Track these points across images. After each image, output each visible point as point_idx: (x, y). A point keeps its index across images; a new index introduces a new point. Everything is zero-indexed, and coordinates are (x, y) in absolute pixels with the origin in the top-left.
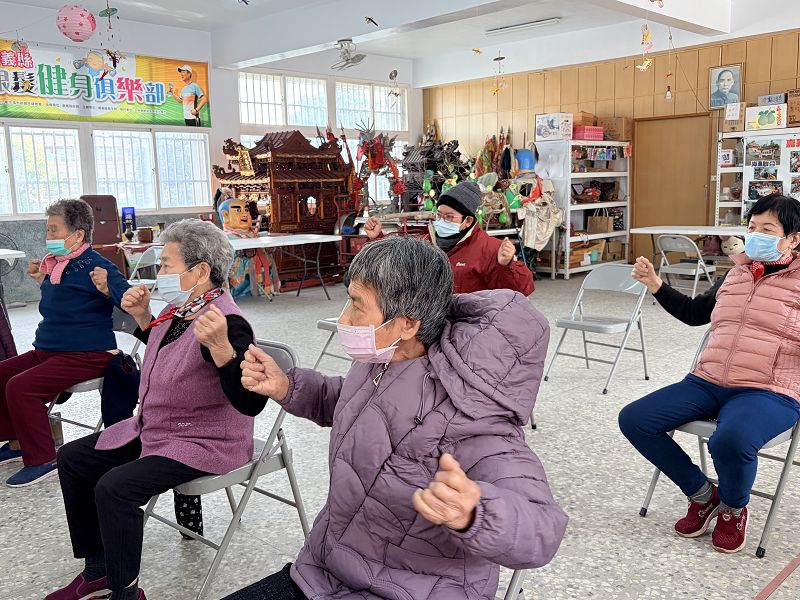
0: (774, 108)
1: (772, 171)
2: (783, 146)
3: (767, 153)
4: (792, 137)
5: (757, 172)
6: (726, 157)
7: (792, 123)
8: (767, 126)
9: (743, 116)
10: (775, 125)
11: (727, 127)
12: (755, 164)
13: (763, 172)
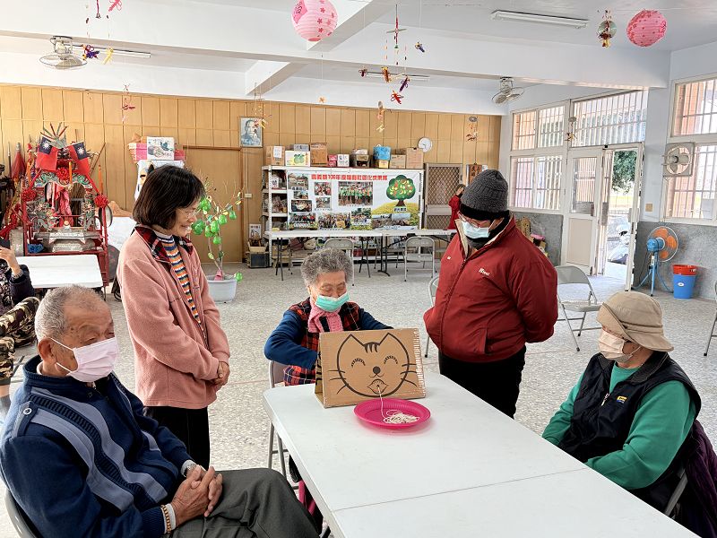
0: (304, 153)
1: (304, 194)
2: (310, 178)
3: (300, 182)
4: (314, 173)
5: (295, 193)
6: (274, 183)
7: (313, 164)
8: (300, 165)
9: (284, 156)
10: (304, 164)
11: (274, 162)
12: (294, 189)
13: (299, 194)
